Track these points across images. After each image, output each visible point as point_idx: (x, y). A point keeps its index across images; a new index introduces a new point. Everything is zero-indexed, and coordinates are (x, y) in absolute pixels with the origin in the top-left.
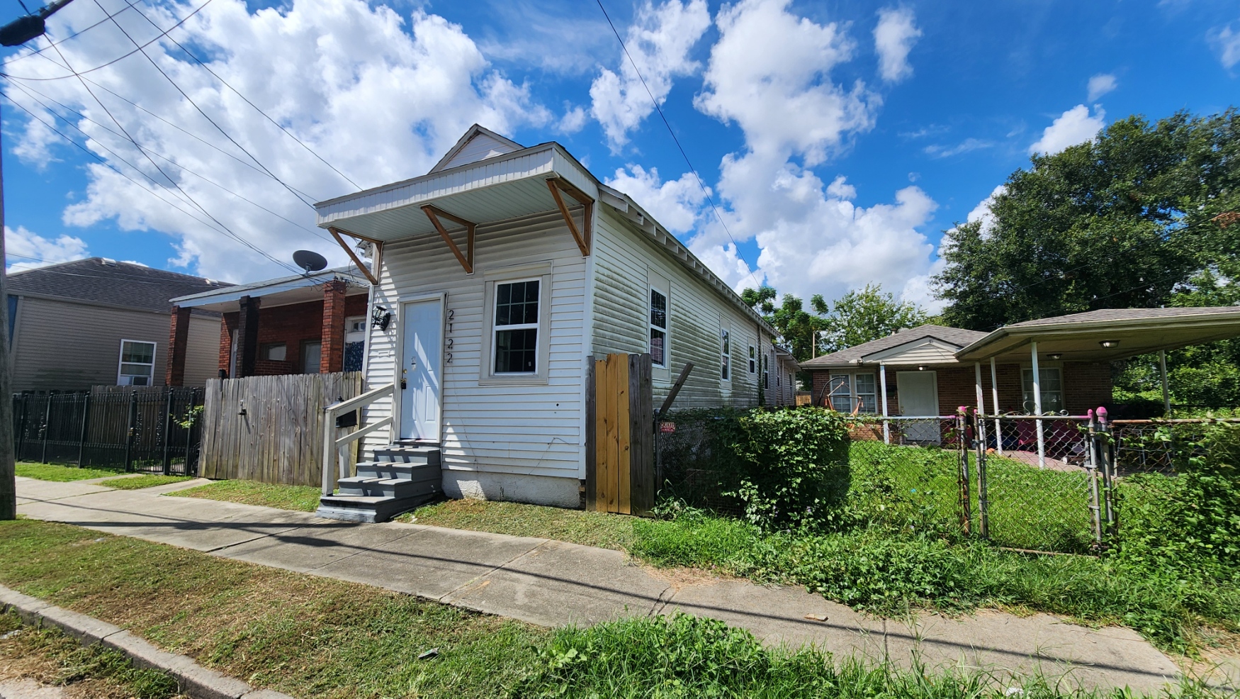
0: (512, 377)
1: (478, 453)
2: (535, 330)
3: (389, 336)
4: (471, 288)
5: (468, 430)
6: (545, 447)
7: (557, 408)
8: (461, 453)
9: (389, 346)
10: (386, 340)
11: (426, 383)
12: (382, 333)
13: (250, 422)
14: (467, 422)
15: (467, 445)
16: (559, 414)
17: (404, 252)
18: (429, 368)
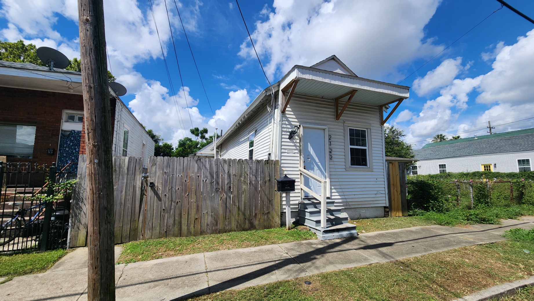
0: (360, 168)
1: (348, 200)
2: (365, 150)
3: (293, 142)
4: (338, 127)
5: (344, 190)
6: (374, 196)
7: (377, 180)
8: (340, 201)
9: (294, 148)
10: (292, 144)
11: (316, 168)
12: (288, 140)
13: (160, 192)
14: (342, 187)
15: (343, 197)
16: (378, 183)
17: (299, 101)
18: (317, 160)
